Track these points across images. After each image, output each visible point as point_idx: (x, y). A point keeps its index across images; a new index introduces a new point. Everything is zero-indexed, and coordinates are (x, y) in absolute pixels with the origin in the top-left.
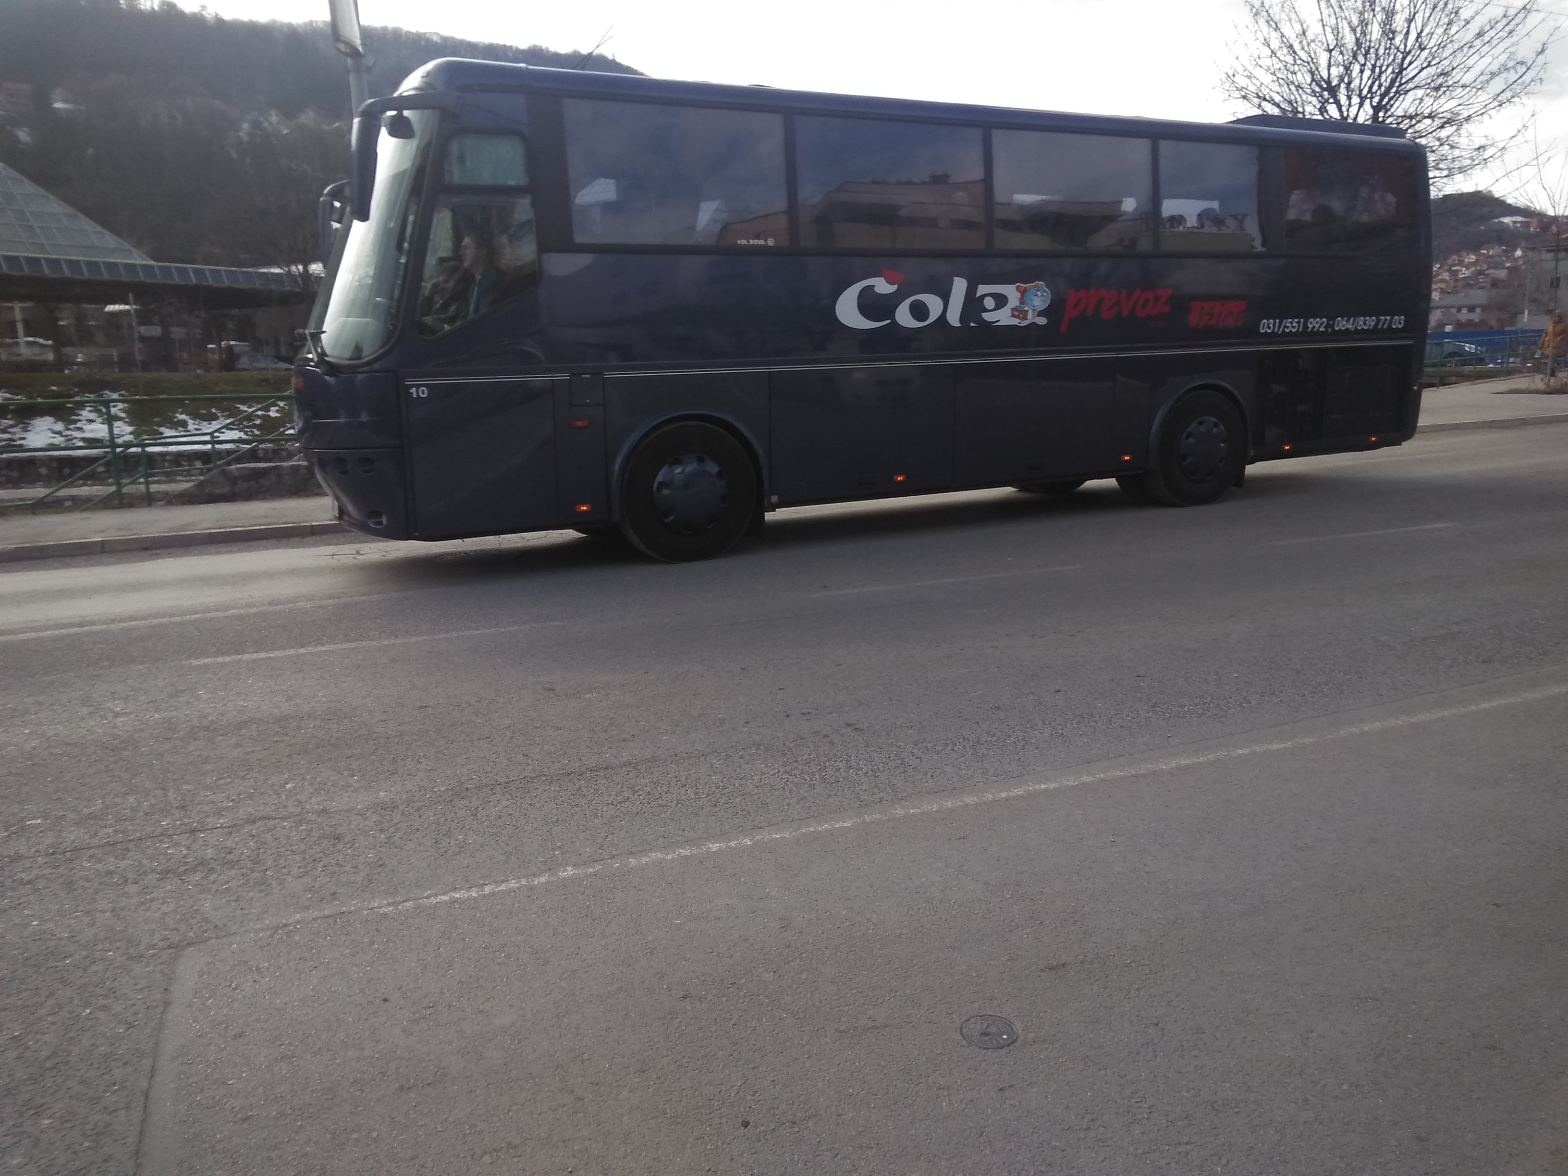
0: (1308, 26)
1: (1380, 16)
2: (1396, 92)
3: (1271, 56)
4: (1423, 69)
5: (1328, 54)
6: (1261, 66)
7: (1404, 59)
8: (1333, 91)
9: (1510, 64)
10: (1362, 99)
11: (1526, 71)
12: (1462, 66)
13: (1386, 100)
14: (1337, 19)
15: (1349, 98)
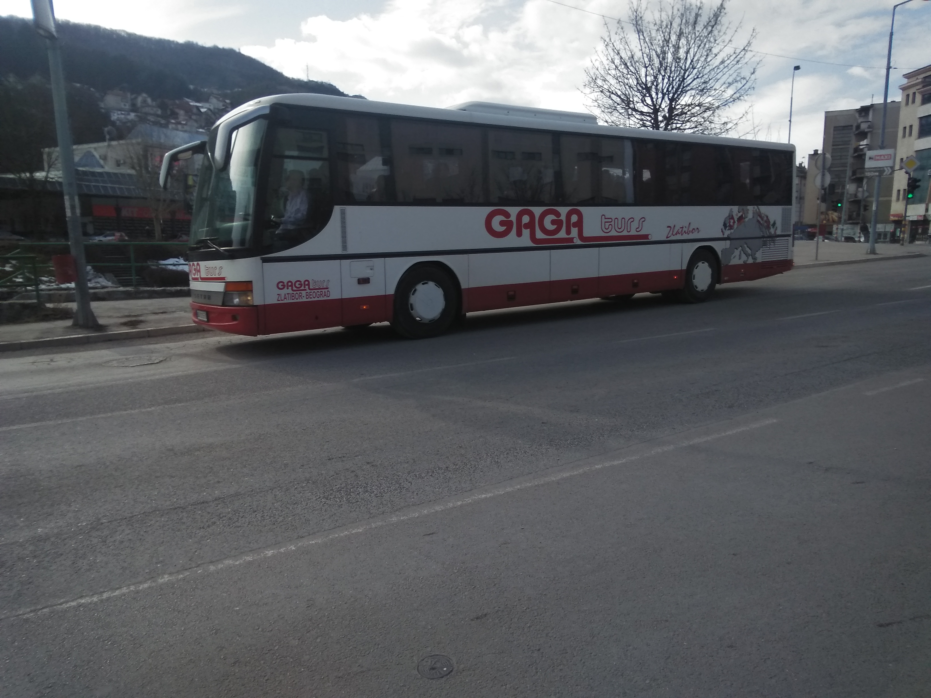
0: (634, 53)
1: (672, 50)
2: (682, 91)
3: (615, 69)
4: (695, 79)
5: (646, 69)
6: (610, 75)
7: (685, 73)
8: (648, 90)
9: (738, 79)
10: (664, 95)
11: (746, 83)
12: (714, 79)
13: (676, 96)
14: (649, 50)
15: (657, 94)
